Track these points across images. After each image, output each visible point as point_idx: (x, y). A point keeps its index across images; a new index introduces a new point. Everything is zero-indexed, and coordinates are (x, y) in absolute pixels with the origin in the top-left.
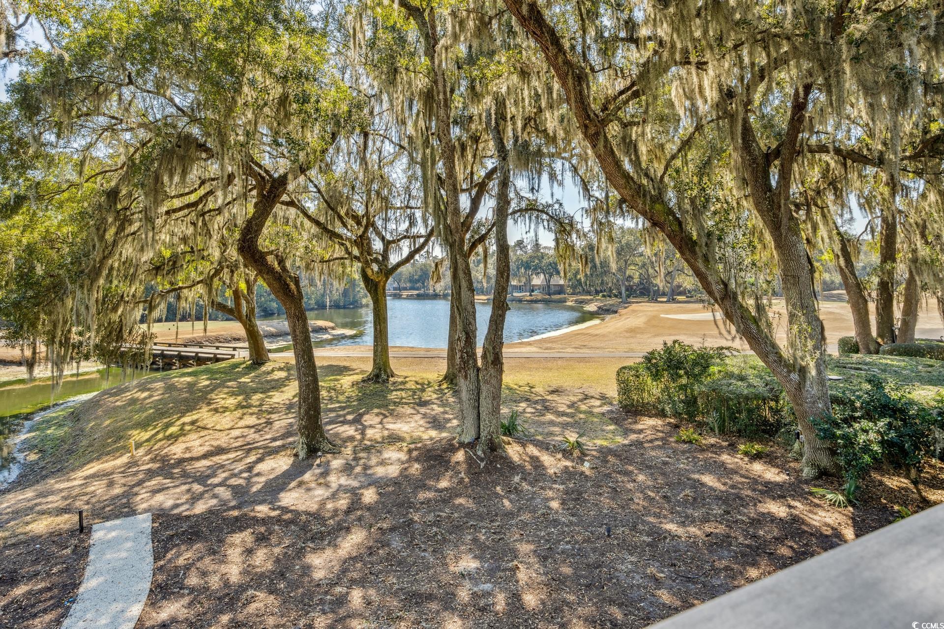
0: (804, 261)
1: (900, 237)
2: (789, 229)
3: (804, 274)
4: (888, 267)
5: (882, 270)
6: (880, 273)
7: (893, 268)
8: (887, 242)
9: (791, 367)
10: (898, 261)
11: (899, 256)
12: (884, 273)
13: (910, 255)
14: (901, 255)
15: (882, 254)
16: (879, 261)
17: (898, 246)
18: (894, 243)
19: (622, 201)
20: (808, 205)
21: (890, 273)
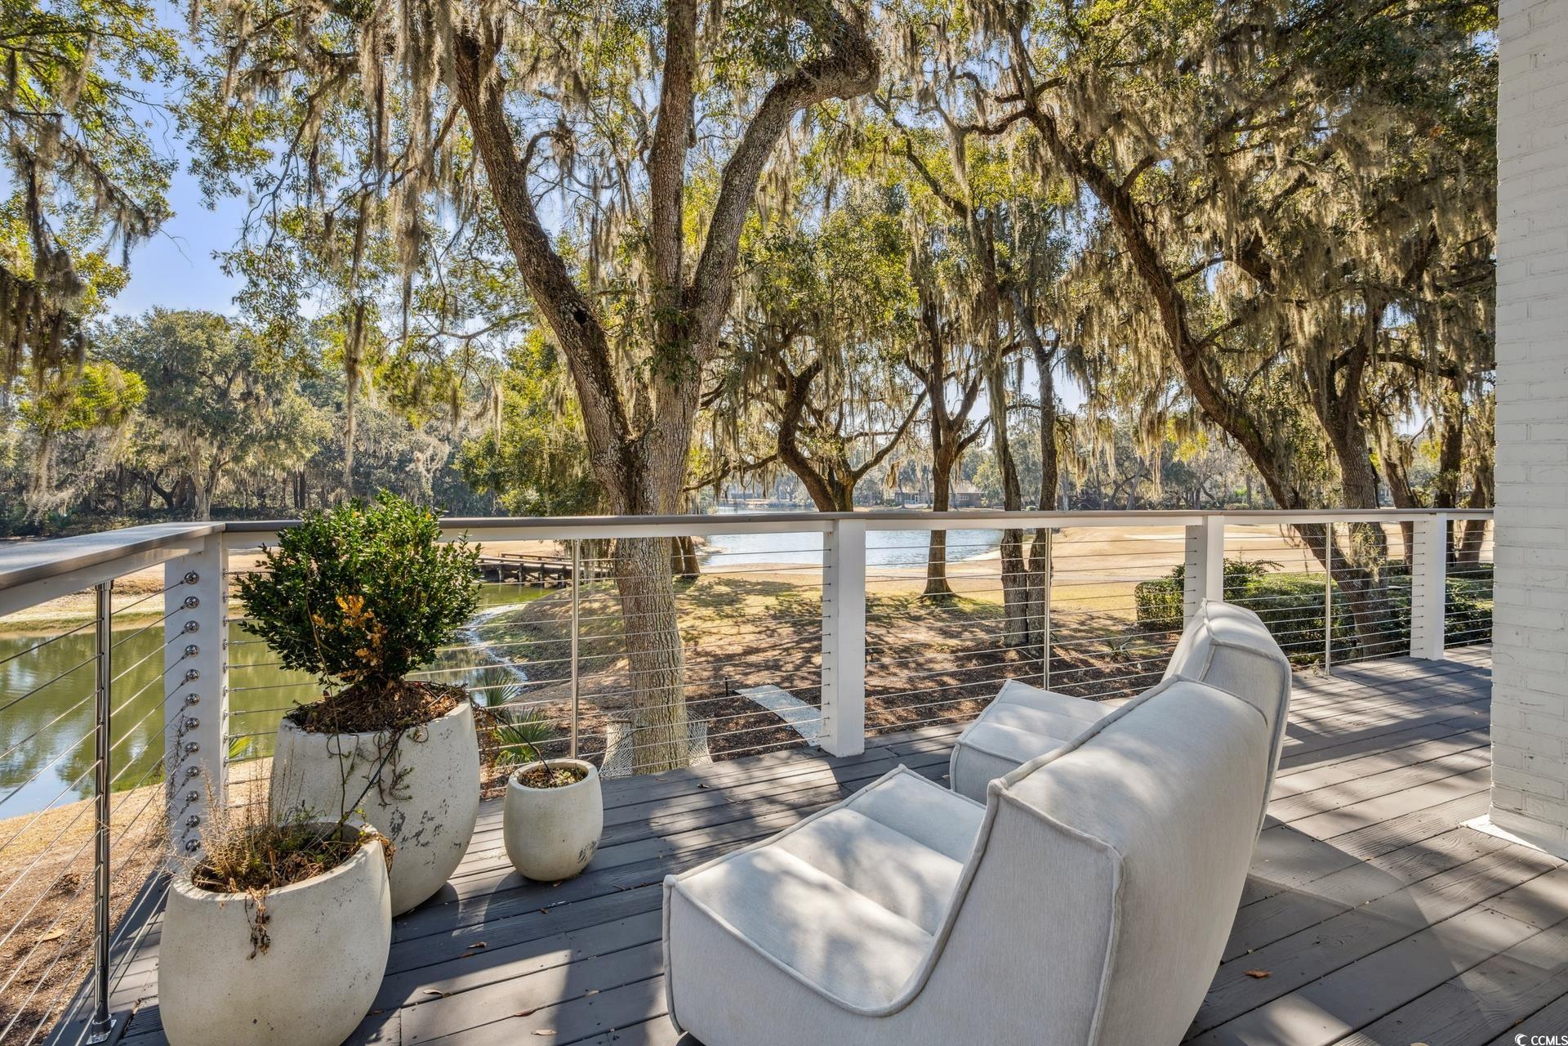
0: (1368, 471)
1: (1466, 438)
2: (1355, 438)
3: (1368, 484)
4: (1449, 477)
5: (1442, 479)
6: (1439, 484)
7: (1456, 478)
8: (1449, 446)
9: (1355, 574)
10: (1462, 469)
11: (1465, 462)
12: (1443, 484)
13: (1479, 464)
14: (1466, 461)
15: (1442, 459)
16: (1438, 469)
17: (1464, 450)
18: (1459, 447)
19: (1206, 414)
20: (1373, 413)
21: (1453, 484)
